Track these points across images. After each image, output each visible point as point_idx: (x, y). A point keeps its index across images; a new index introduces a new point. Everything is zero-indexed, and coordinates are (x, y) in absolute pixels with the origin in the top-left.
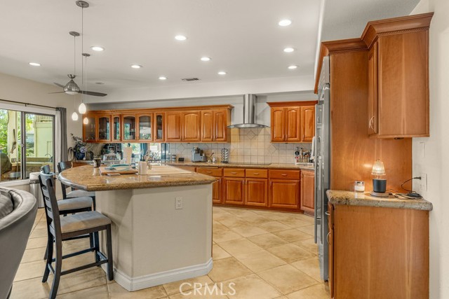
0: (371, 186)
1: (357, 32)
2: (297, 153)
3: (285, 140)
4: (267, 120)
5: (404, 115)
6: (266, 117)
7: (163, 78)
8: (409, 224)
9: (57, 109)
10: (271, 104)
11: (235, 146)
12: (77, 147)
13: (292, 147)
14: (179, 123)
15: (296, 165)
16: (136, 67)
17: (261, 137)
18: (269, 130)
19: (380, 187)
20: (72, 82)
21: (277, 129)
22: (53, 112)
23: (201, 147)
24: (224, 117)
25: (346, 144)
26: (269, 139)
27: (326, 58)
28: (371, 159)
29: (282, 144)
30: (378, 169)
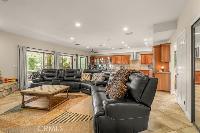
0: (162, 71)
1: (159, 44)
2: (148, 67)
3: (145, 64)
4: (140, 58)
5: (166, 59)
6: (139, 58)
7: (113, 49)
8: (167, 76)
9: (86, 56)
10: (141, 54)
11: (131, 65)
12: (90, 66)
13: (147, 65)
14: (116, 60)
15: (148, 70)
16: (109, 47)
17: (138, 63)
18: (140, 61)
19: (163, 70)
20: (93, 50)
21: (143, 61)
22: (85, 57)
23: (122, 66)
24: (128, 58)
25: (157, 64)
26: (140, 63)
27: (154, 48)
28: (162, 66)
29: (144, 65)
30: (163, 68)
